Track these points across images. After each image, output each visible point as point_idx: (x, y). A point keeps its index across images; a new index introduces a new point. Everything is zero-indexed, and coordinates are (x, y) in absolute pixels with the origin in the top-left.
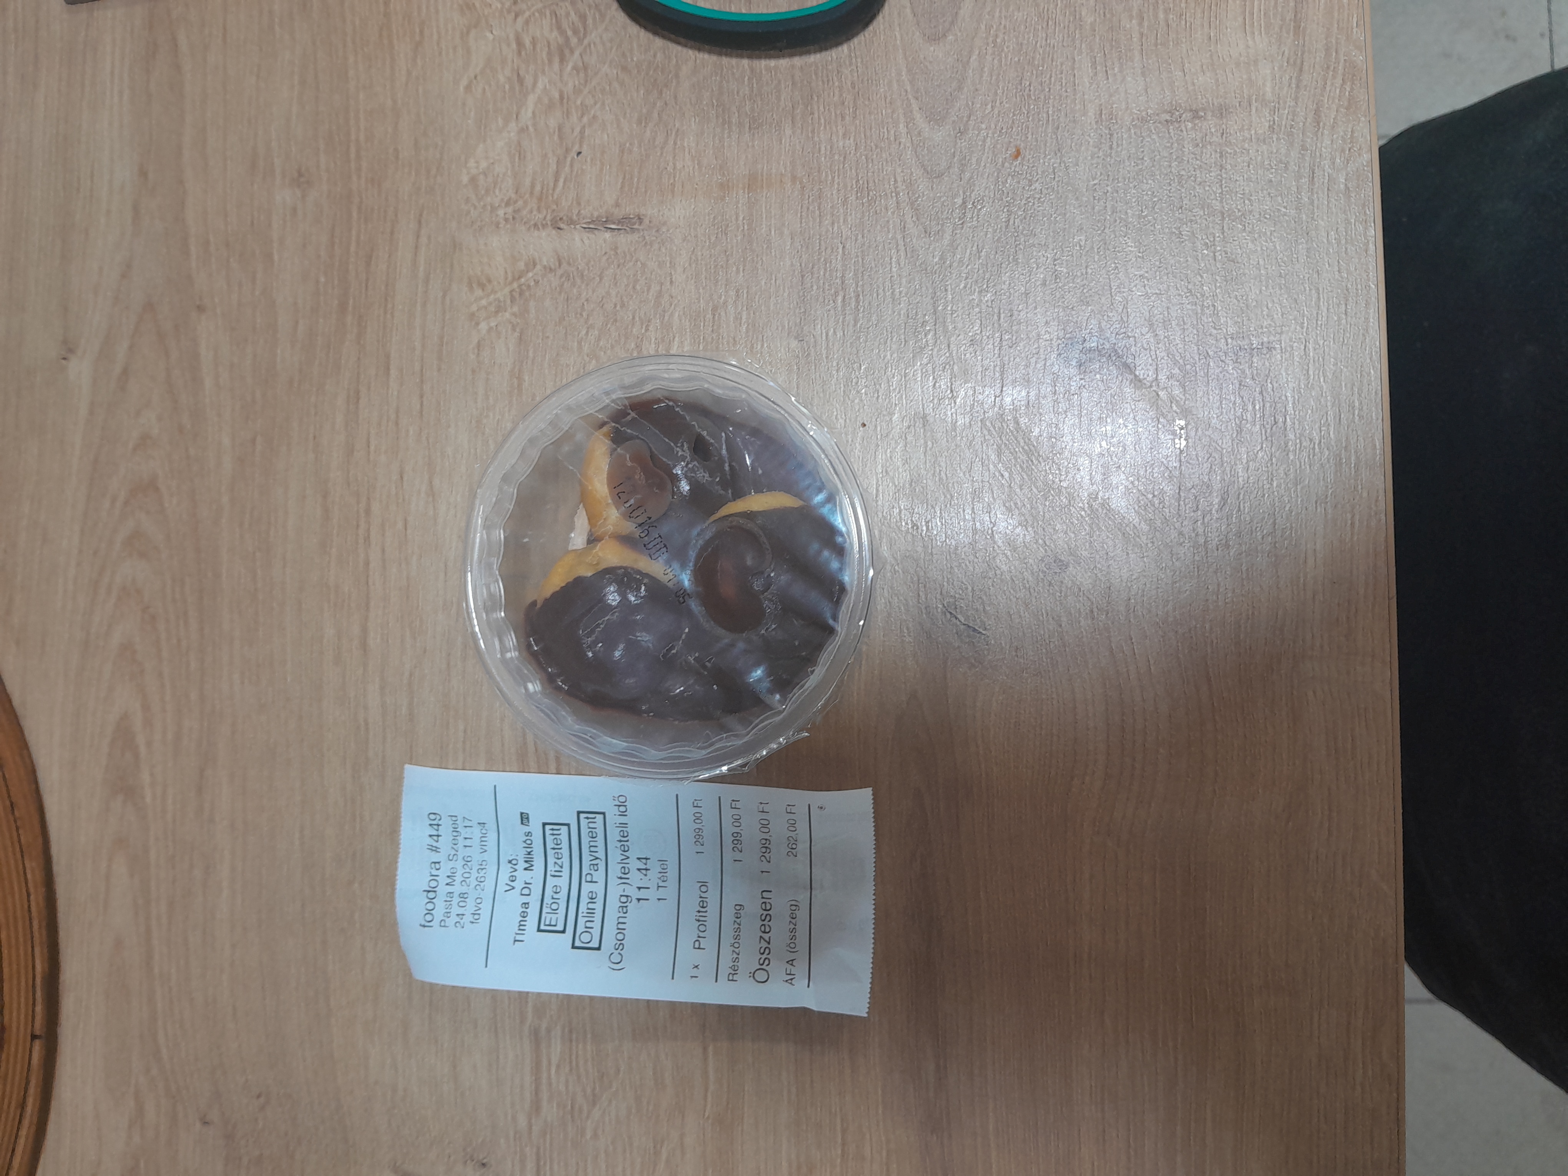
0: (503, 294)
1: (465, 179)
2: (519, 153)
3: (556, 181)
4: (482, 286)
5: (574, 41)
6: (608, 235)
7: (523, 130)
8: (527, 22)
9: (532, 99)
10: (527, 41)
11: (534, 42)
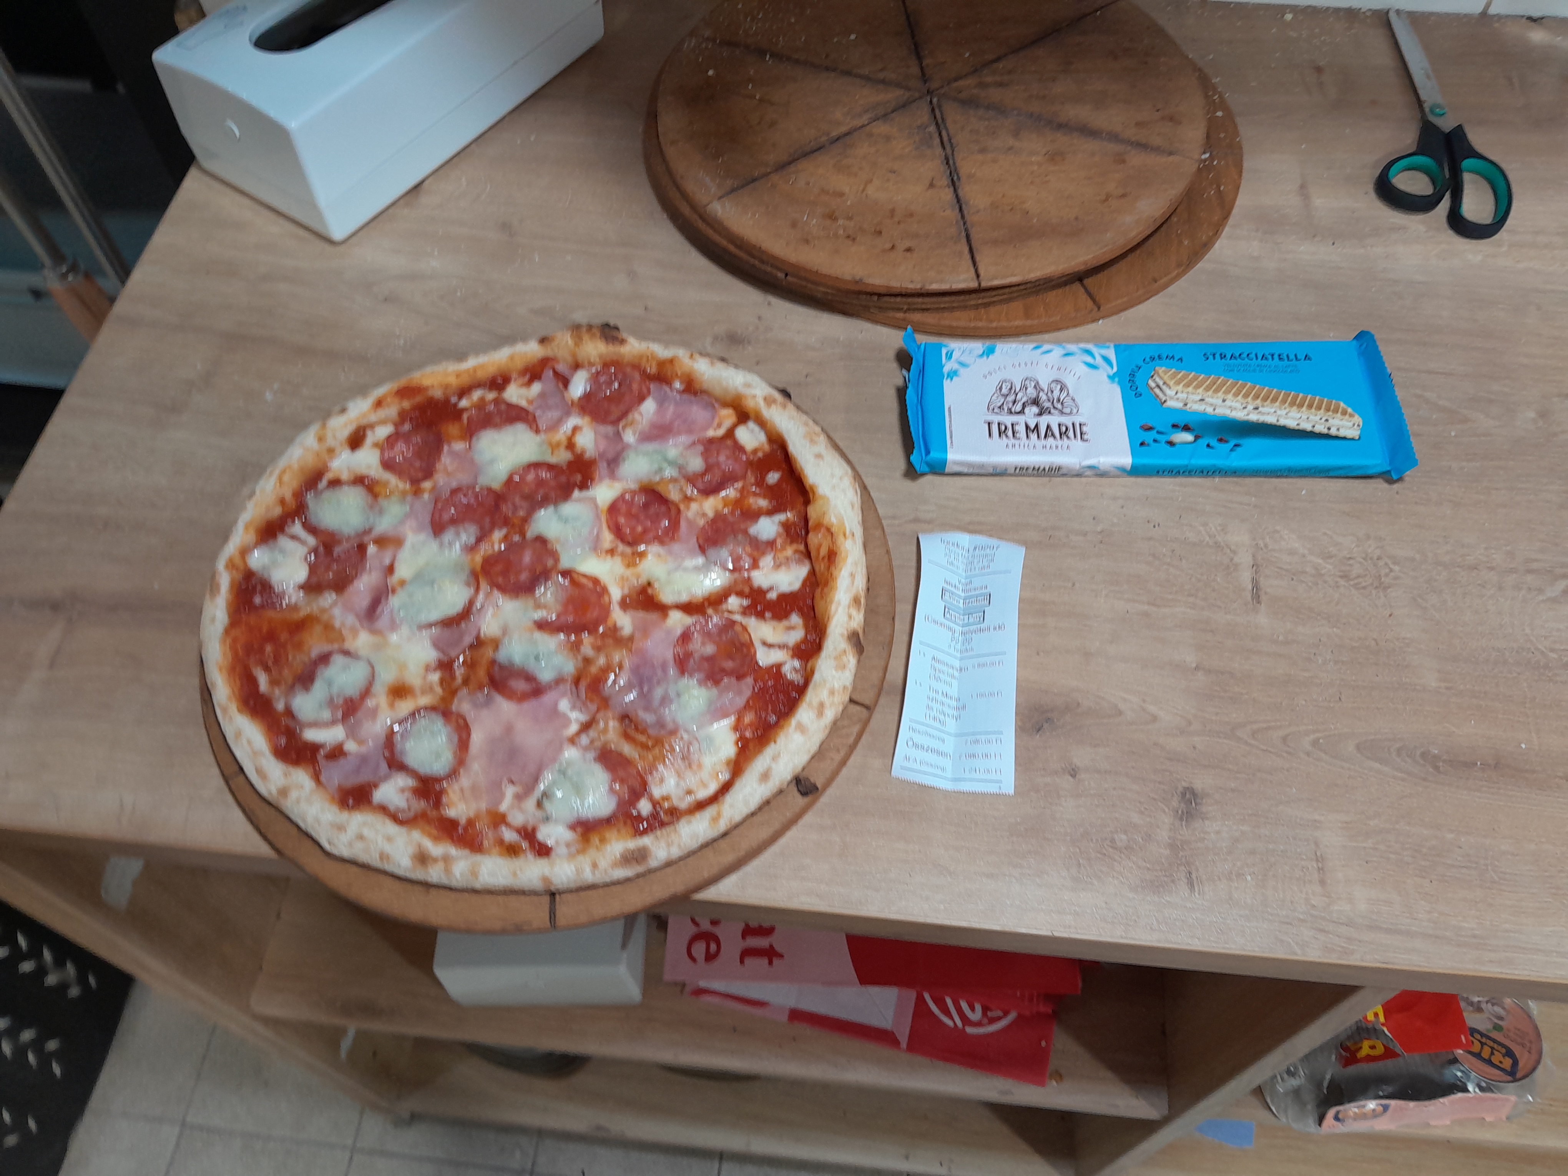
0: (1219, 539)
1: (1278, 528)
2: (1292, 552)
3: (1278, 568)
4: (1223, 530)
5: (1352, 583)
6: (1250, 587)
7: (1304, 556)
8: (1360, 563)
9: (1320, 561)
10: (1351, 562)
11: (1351, 565)
